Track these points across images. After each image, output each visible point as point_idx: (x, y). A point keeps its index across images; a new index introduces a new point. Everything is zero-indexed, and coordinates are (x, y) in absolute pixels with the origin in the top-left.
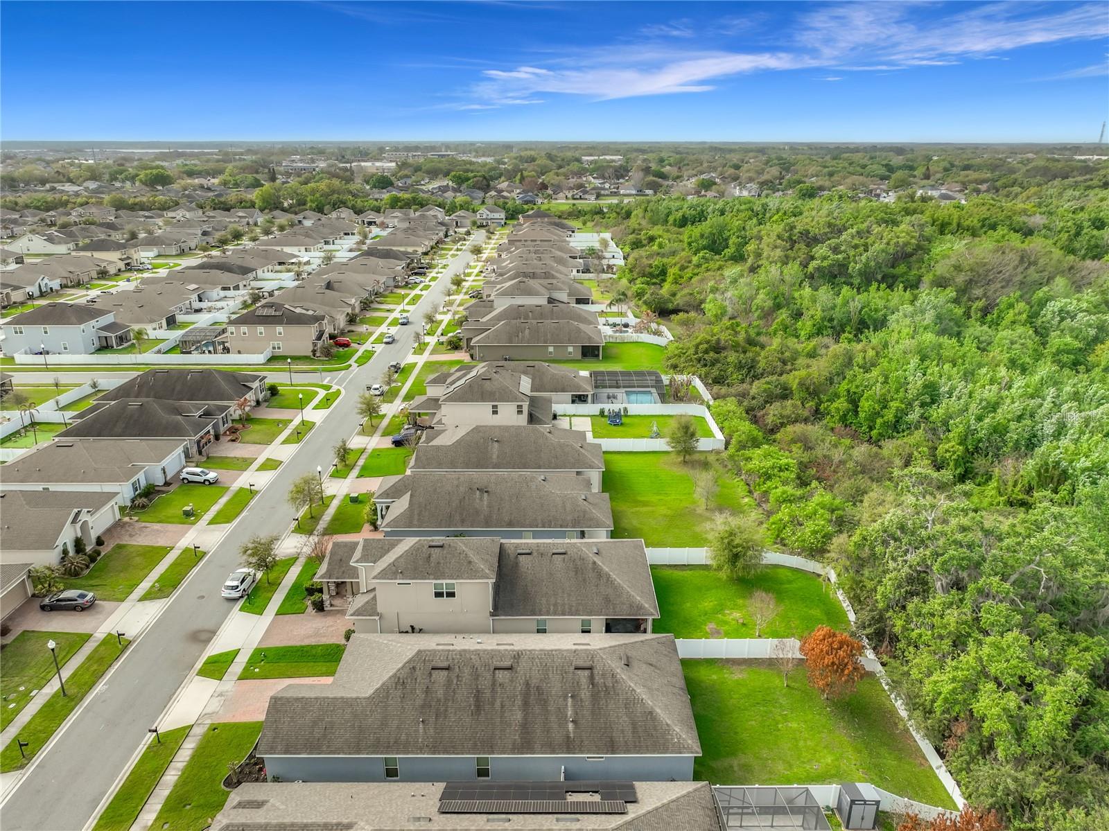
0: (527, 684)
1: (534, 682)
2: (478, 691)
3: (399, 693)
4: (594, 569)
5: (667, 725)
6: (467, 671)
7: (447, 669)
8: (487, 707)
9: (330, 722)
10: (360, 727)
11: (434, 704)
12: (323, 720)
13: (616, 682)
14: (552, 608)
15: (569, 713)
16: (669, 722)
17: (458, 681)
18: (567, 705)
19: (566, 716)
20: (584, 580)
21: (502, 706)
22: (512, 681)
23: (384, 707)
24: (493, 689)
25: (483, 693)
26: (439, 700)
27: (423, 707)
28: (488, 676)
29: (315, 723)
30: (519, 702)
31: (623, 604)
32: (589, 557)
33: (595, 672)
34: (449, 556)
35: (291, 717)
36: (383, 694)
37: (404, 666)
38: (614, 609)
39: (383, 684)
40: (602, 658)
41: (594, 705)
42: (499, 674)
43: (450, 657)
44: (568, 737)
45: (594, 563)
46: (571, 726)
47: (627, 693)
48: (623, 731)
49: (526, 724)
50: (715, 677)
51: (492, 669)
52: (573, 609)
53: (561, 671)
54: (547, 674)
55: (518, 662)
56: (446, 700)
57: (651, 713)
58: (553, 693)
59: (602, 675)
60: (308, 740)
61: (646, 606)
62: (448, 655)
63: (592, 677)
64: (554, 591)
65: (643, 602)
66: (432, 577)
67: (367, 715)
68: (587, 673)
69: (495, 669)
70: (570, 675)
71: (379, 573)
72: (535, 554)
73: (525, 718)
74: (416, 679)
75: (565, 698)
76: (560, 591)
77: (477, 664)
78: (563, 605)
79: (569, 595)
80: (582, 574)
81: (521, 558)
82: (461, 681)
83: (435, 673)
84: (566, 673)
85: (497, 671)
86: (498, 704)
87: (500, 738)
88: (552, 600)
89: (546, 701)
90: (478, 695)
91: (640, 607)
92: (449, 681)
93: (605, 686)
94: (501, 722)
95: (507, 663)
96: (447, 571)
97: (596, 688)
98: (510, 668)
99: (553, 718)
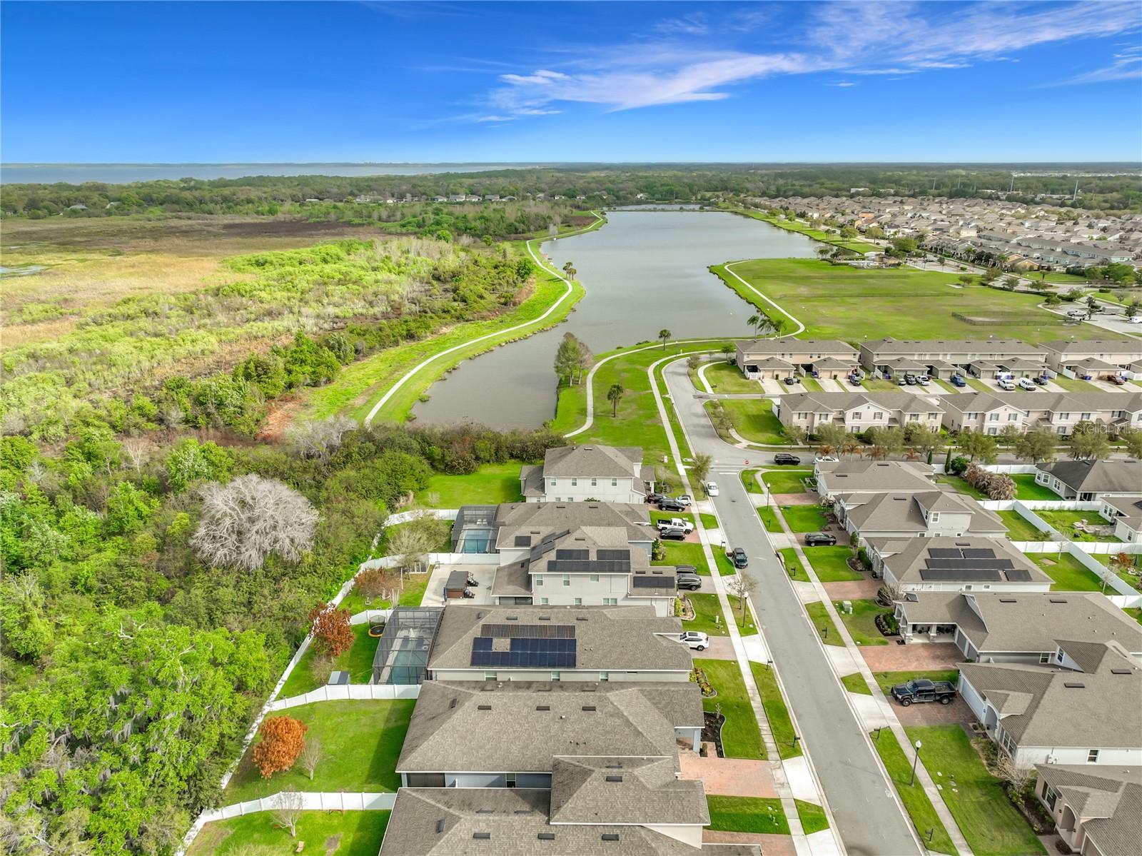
31: (430, 792)
38: (440, 791)
65: (411, 793)
91: (415, 791)
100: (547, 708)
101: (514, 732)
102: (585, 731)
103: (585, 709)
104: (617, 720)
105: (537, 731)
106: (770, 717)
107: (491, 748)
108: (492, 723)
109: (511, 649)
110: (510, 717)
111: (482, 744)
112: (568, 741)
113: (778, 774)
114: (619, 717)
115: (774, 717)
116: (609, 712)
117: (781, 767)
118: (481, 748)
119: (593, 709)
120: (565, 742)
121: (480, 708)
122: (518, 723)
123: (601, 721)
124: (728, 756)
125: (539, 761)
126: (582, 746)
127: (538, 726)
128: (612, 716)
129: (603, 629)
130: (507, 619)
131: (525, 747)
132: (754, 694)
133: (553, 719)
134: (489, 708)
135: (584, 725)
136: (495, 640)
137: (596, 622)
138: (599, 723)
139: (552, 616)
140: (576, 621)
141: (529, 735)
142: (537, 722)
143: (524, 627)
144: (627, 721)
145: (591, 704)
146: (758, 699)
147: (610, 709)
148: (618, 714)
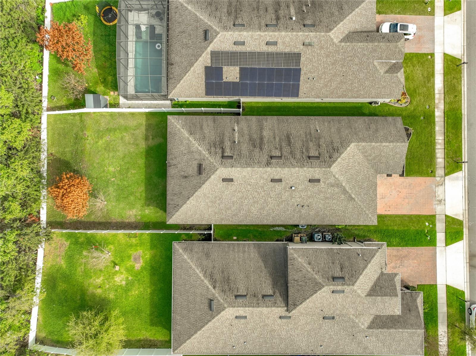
0: (261, 149)
1: (257, 150)
2: (290, 145)
3: (335, 145)
4: (215, 282)
5: (183, 129)
6: (298, 156)
7: (309, 157)
8: (283, 137)
9: (368, 131)
10: (351, 129)
11: (314, 139)
12: (373, 132)
13: (209, 150)
14: (246, 249)
15: (237, 134)
16: (182, 130)
17: (303, 151)
18: (238, 138)
19: (238, 133)
20: (223, 272)
21: (275, 138)
22: (270, 151)
23: (341, 138)
24: (281, 146)
25: (287, 144)
26: (311, 141)
27: (319, 138)
28: (285, 153)
29: (377, 130)
30: (265, 140)
31: (196, 252)
32: (219, 293)
33: (220, 155)
34: (327, 269)
35: (391, 133)
36: (345, 144)
37: (337, 159)
38: (204, 248)
39: (346, 149)
40: (216, 163)
41: (223, 138)
42: (278, 154)
43: (310, 164)
44: (238, 123)
45: (214, 287)
46: (236, 128)
47: (203, 144)
48: (208, 126)
49: (261, 129)
50: (147, 212)
51: (283, 157)
52: (232, 248)
53: (241, 156)
54: (249, 154)
55: (268, 160)
56: (307, 141)
57: (191, 134)
58: (246, 144)
59: (217, 153)
60: (377, 123)
61: (181, 251)
62: (311, 165)
63: (223, 152)
64: (245, 263)
65: (183, 254)
66: (335, 251)
67: (350, 134)
68: (226, 154)
69: (281, 157)
70: (236, 153)
71: (375, 254)
72: (260, 296)
73: (261, 132)
74: (327, 152)
75: (239, 142)
76: (241, 263)
77: (292, 160)
78: (239, 251)
79: (234, 259)
80: (224, 278)
81: (270, 292)
82: (300, 151)
83: (317, 154)
84: (239, 155)
85: (280, 155)
86: (277, 139)
87: (274, 123)
88: (246, 255)
89: (250, 140)
90: (289, 143)
91: (185, 249)
92: (308, 150)
93: (215, 147)
94: (274, 130)
95: (274, 161)
96: (325, 256)
97: (221, 146)
98: (271, 157)
99: (246, 132)
100: (280, 180)
101: (253, 198)
102: (309, 197)
103: (310, 181)
104: (336, 189)
105: (271, 198)
106: (447, 129)
107: (236, 209)
108: (235, 191)
109: (241, 78)
110: (249, 187)
111: (228, 206)
112: (296, 204)
113: (439, 190)
114: (338, 187)
115: (450, 129)
116: (331, 183)
117: (443, 184)
118: (228, 209)
119: (318, 181)
120: (293, 205)
121: (224, 180)
122: (256, 192)
123: (323, 190)
124: (407, 176)
125: (273, 218)
126: (306, 208)
127: (272, 194)
128: (333, 186)
129: (328, 56)
130: (235, 43)
131: (263, 208)
132: (439, 99)
133: (285, 188)
134: (231, 180)
135: (309, 193)
136: (225, 69)
137: (322, 48)
138: (321, 192)
139: (279, 41)
140: (302, 47)
141: (265, 200)
142: (272, 191)
143: (252, 54)
144: (345, 190)
145: (317, 177)
146: (442, 106)
147: (332, 180)
148: (338, 185)
